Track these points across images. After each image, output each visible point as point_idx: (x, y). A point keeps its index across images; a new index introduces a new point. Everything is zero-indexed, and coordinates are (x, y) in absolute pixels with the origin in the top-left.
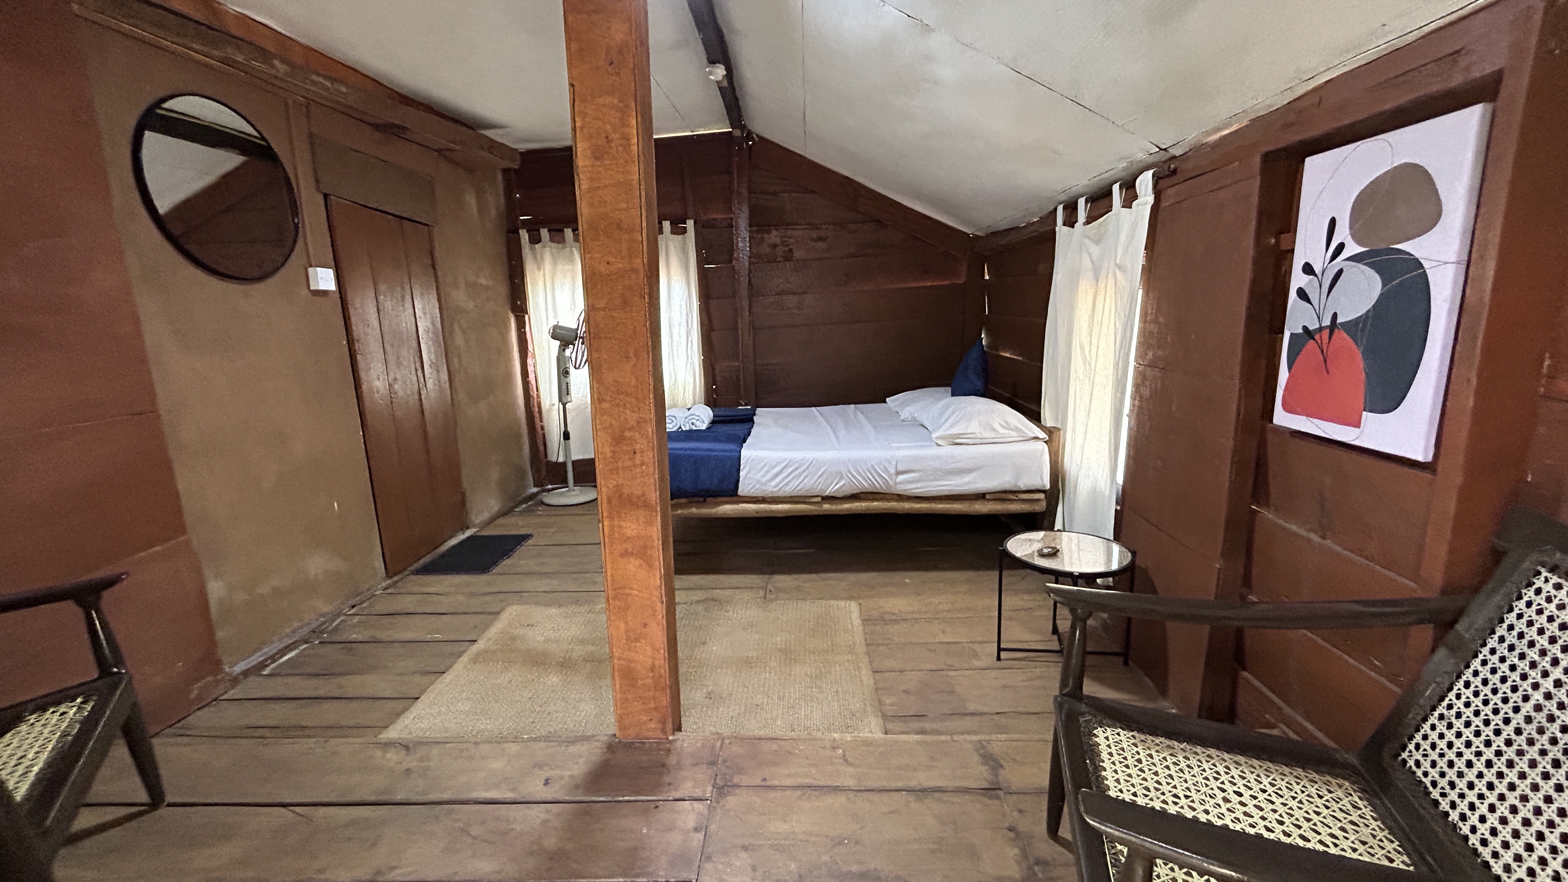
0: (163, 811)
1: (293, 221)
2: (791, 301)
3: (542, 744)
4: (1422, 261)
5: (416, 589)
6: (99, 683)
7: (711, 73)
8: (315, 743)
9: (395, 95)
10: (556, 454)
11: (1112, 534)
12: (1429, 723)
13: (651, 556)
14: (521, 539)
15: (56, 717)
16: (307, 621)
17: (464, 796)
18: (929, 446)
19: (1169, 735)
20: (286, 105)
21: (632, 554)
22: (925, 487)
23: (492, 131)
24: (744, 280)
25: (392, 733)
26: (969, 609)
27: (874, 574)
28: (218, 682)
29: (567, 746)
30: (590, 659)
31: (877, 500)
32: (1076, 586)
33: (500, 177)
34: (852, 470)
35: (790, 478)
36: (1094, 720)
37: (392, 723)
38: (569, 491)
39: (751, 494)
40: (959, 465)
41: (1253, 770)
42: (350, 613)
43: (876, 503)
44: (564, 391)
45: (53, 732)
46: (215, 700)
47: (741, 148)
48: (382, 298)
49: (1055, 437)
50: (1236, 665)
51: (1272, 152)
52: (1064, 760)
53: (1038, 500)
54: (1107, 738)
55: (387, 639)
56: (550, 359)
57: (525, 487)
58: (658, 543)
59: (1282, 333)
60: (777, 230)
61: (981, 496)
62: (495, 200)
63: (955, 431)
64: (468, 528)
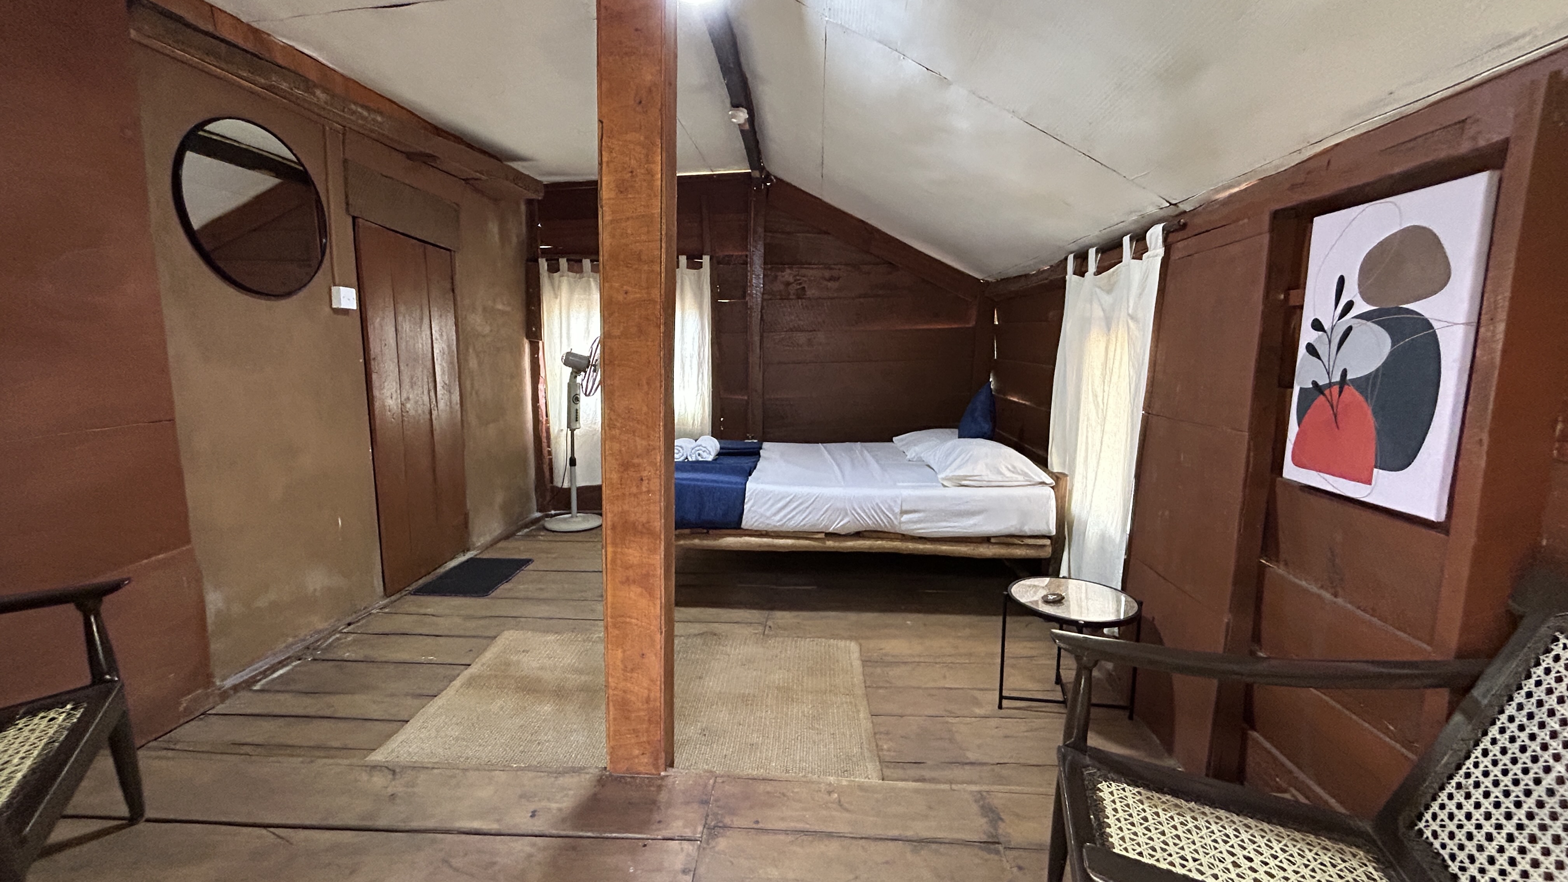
0: (141, 826)
1: (321, 241)
2: (801, 338)
3: (531, 774)
4: (1431, 321)
5: (413, 609)
6: (89, 692)
7: (733, 116)
8: (302, 762)
9: (428, 126)
10: (562, 480)
11: (1120, 584)
12: (1446, 792)
13: (653, 585)
14: (520, 564)
15: (45, 722)
16: (301, 637)
17: (448, 825)
18: (936, 486)
19: (1175, 794)
20: (324, 129)
21: (634, 582)
22: (928, 528)
23: (520, 163)
24: (756, 316)
25: (378, 756)
26: (970, 655)
27: (876, 614)
28: (207, 696)
29: (556, 777)
30: (584, 689)
31: (882, 539)
32: (1082, 633)
33: (523, 207)
34: (856, 507)
35: (794, 513)
36: (1098, 773)
37: (380, 745)
38: (572, 517)
39: (754, 528)
40: (963, 507)
41: (1264, 834)
42: (345, 630)
43: (879, 542)
44: (573, 417)
45: (39, 738)
46: (202, 714)
47: (759, 188)
48: (400, 319)
49: (1061, 483)
50: (1245, 726)
51: (1283, 210)
52: (1068, 813)
53: (1044, 546)
54: (1112, 793)
55: (380, 659)
56: (561, 385)
57: (530, 512)
58: (660, 571)
59: (1292, 387)
60: (791, 268)
61: (986, 540)
62: (518, 229)
63: (961, 473)
64: (468, 550)
